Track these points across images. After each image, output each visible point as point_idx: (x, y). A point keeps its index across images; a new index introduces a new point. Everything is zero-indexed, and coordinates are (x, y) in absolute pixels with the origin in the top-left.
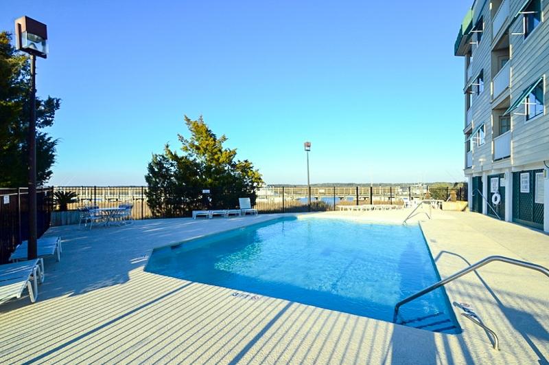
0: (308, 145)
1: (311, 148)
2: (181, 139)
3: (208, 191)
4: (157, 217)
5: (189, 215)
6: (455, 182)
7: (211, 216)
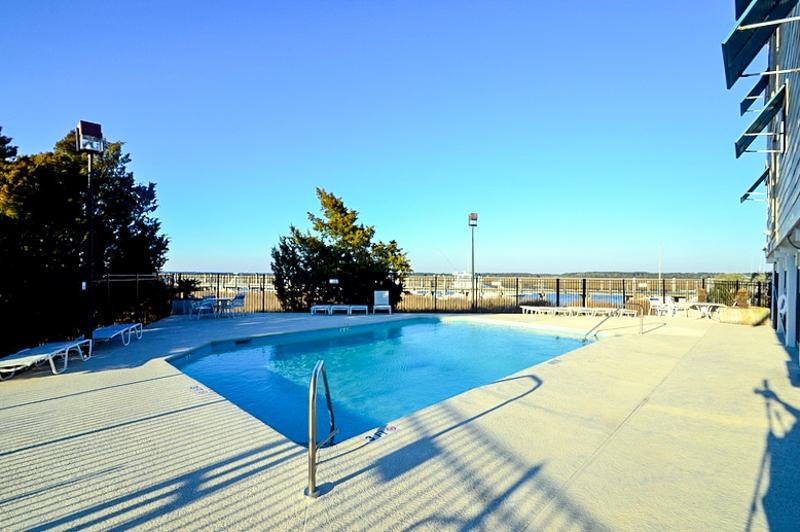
0: (473, 217)
1: (478, 222)
2: (312, 217)
3: (336, 281)
4: (288, 311)
5: (307, 310)
6: (752, 272)
7: (331, 312)
